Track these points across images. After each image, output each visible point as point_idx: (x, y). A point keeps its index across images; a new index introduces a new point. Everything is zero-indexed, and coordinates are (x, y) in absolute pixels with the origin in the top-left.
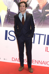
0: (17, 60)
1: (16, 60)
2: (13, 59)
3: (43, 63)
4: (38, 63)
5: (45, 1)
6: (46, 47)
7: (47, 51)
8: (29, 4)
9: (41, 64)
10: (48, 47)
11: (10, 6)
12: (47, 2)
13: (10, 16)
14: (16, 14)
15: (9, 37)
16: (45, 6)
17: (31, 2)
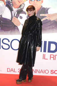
0: (13, 71)
1: (11, 71)
2: (9, 70)
3: (41, 72)
4: (35, 73)
5: (39, 5)
6: (43, 54)
7: (45, 59)
8: (22, 9)
9: (39, 73)
10: (45, 54)
11: (2, 12)
12: (42, 6)
13: (2, 23)
14: (9, 20)
15: (2, 46)
16: (39, 10)
17: (24, 6)
